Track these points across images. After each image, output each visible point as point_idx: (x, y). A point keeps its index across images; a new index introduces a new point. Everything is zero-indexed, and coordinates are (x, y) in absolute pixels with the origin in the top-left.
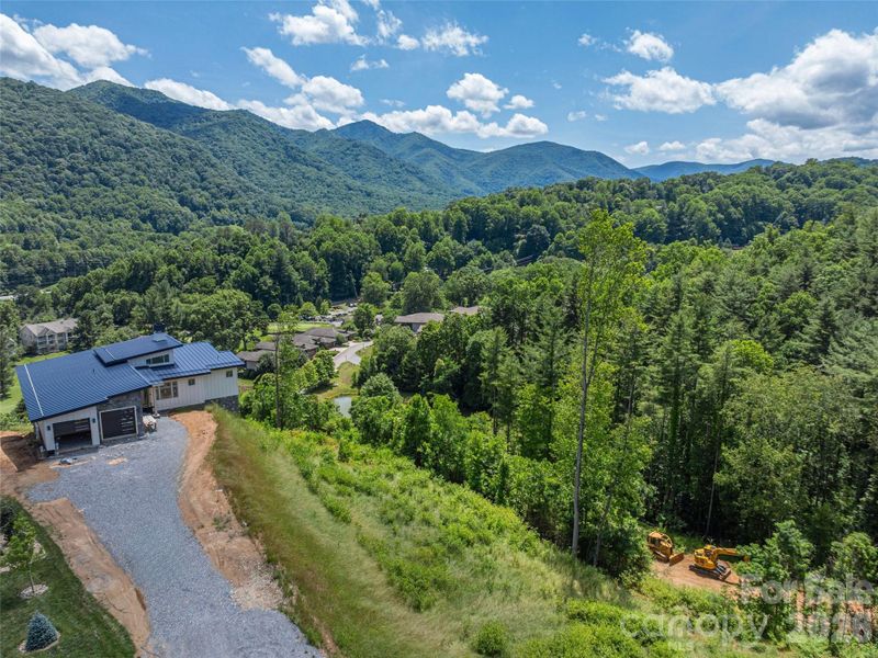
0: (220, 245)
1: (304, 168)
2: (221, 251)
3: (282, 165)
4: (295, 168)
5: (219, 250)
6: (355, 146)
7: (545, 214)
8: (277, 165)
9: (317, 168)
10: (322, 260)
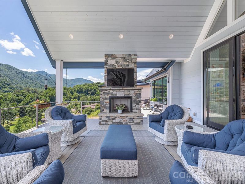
0: (17, 94)
1: (29, 80)
2: (18, 96)
3: (22, 79)
4: (26, 80)
5: (17, 95)
6: (41, 76)
7: (94, 88)
8: (21, 79)
9: (32, 80)
10: (48, 98)
